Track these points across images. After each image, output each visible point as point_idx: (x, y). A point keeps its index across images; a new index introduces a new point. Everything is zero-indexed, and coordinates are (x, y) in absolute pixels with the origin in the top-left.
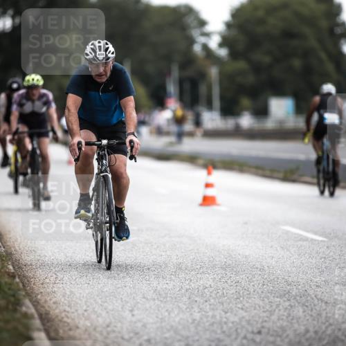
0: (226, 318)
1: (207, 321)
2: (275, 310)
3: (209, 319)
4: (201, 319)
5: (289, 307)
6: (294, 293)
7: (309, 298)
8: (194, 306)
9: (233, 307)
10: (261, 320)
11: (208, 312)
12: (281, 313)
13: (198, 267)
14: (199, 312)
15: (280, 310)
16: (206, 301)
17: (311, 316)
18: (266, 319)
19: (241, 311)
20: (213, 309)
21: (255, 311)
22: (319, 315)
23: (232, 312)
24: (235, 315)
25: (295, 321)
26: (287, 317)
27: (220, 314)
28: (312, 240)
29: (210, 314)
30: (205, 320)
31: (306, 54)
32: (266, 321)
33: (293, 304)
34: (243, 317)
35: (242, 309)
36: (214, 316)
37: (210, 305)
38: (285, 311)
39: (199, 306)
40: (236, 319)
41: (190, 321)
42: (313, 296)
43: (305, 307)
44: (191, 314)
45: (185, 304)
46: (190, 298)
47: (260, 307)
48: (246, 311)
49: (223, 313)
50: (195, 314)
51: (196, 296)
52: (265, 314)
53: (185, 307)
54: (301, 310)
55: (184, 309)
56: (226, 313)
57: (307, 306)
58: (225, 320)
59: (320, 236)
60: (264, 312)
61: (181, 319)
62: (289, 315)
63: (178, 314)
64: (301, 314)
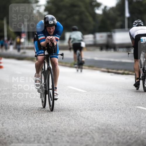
0: (42, 126)
1: (34, 127)
2: (63, 122)
3: (35, 126)
4: (32, 126)
5: (69, 120)
6: (71, 114)
7: (77, 116)
8: (29, 121)
9: (46, 121)
10: (56, 126)
11: (34, 124)
12: (65, 123)
13: (32, 105)
14: (31, 124)
15: (65, 122)
16: (34, 119)
17: (78, 124)
18: (59, 126)
19: (48, 123)
20: (37, 122)
21: (55, 123)
22: (81, 123)
23: (45, 123)
24: (46, 124)
25: (71, 126)
26: (68, 124)
27: (40, 124)
28: (80, 92)
29: (36, 124)
30: (33, 127)
31: (81, 14)
32: (58, 126)
33: (70, 119)
34: (49, 125)
35: (49, 122)
36: (37, 125)
37: (36, 120)
38: (67, 122)
39: (31, 121)
40: (46, 126)
41: (27, 127)
42: (79, 115)
43: (75, 120)
44: (28, 125)
45: (25, 120)
46: (27, 118)
47: (56, 120)
48: (51, 123)
49: (41, 124)
50: (29, 124)
51: (30, 117)
52: (58, 124)
53: (25, 121)
54: (74, 121)
55: (25, 123)
56: (42, 123)
57: (76, 120)
58: (41, 126)
59: (84, 90)
60: (58, 123)
61: (23, 127)
62: (68, 123)
63: (22, 125)
64: (73, 123)
